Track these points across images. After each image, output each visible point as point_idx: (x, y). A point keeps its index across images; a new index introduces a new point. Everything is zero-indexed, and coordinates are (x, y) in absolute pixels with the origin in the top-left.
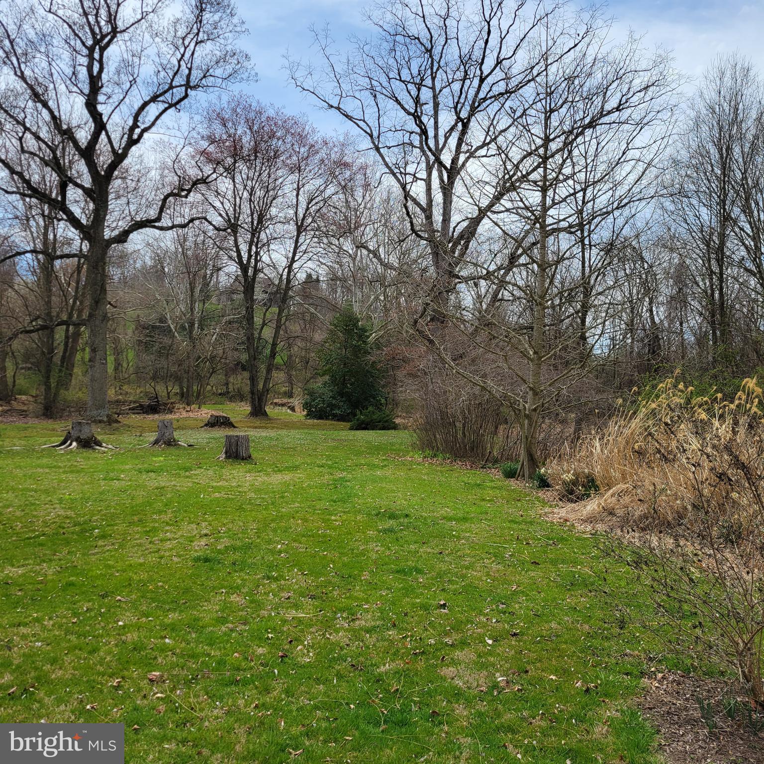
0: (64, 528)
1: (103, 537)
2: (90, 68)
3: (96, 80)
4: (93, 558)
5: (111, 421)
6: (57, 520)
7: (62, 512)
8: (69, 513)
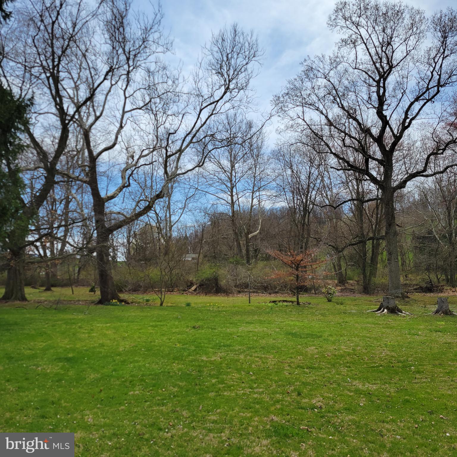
0: (392, 363)
1: (418, 372)
2: (378, 92)
3: (382, 98)
4: (416, 386)
5: (404, 297)
6: (387, 357)
7: (388, 353)
8: (393, 354)
